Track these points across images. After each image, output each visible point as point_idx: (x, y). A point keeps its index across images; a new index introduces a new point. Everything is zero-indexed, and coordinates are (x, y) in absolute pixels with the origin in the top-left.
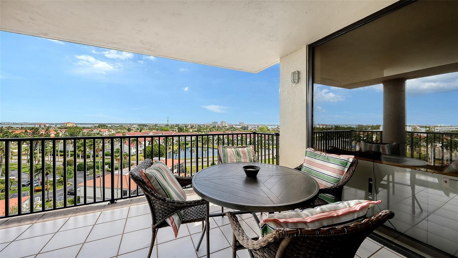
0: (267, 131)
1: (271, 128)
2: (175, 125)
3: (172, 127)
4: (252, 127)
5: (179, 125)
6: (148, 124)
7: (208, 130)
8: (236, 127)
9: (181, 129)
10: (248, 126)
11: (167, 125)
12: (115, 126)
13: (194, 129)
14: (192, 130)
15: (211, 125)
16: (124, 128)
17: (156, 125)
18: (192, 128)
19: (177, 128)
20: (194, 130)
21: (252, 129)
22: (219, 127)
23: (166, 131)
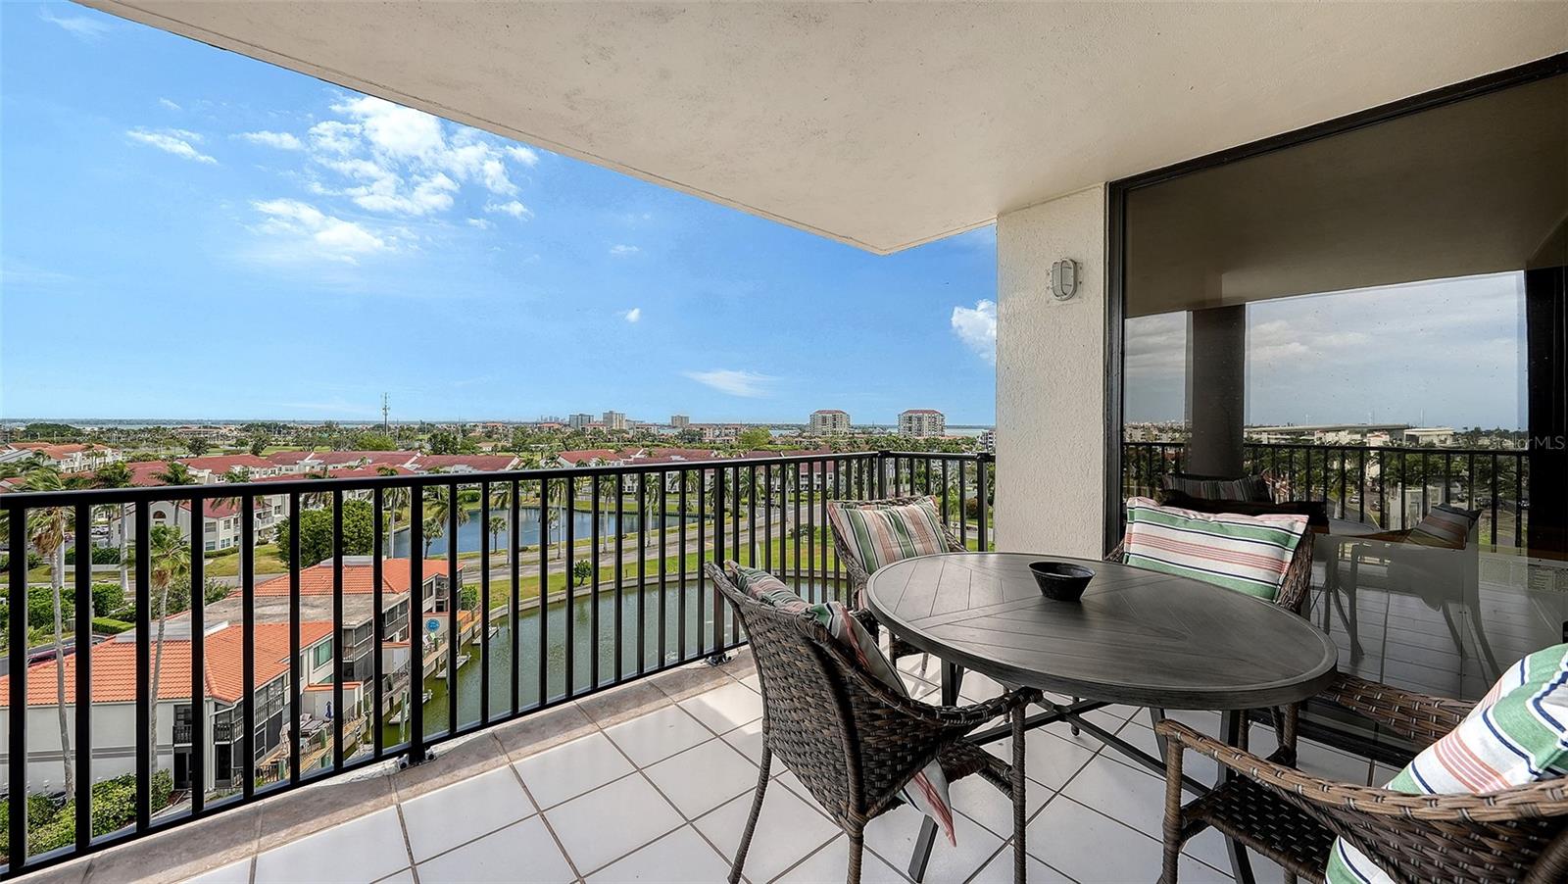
0: (768, 446)
1: (781, 435)
2: (416, 427)
3: (405, 433)
4: (717, 432)
5: (433, 426)
6: (290, 422)
7: (556, 444)
8: (662, 432)
9: (445, 442)
10: (701, 429)
11: (380, 427)
12: (122, 431)
13: (499, 440)
14: (493, 444)
15: (565, 426)
16: (173, 437)
17: (329, 427)
18: (490, 437)
19: (427, 437)
20: (500, 445)
21: (718, 441)
22: (597, 433)
23: (378, 448)
